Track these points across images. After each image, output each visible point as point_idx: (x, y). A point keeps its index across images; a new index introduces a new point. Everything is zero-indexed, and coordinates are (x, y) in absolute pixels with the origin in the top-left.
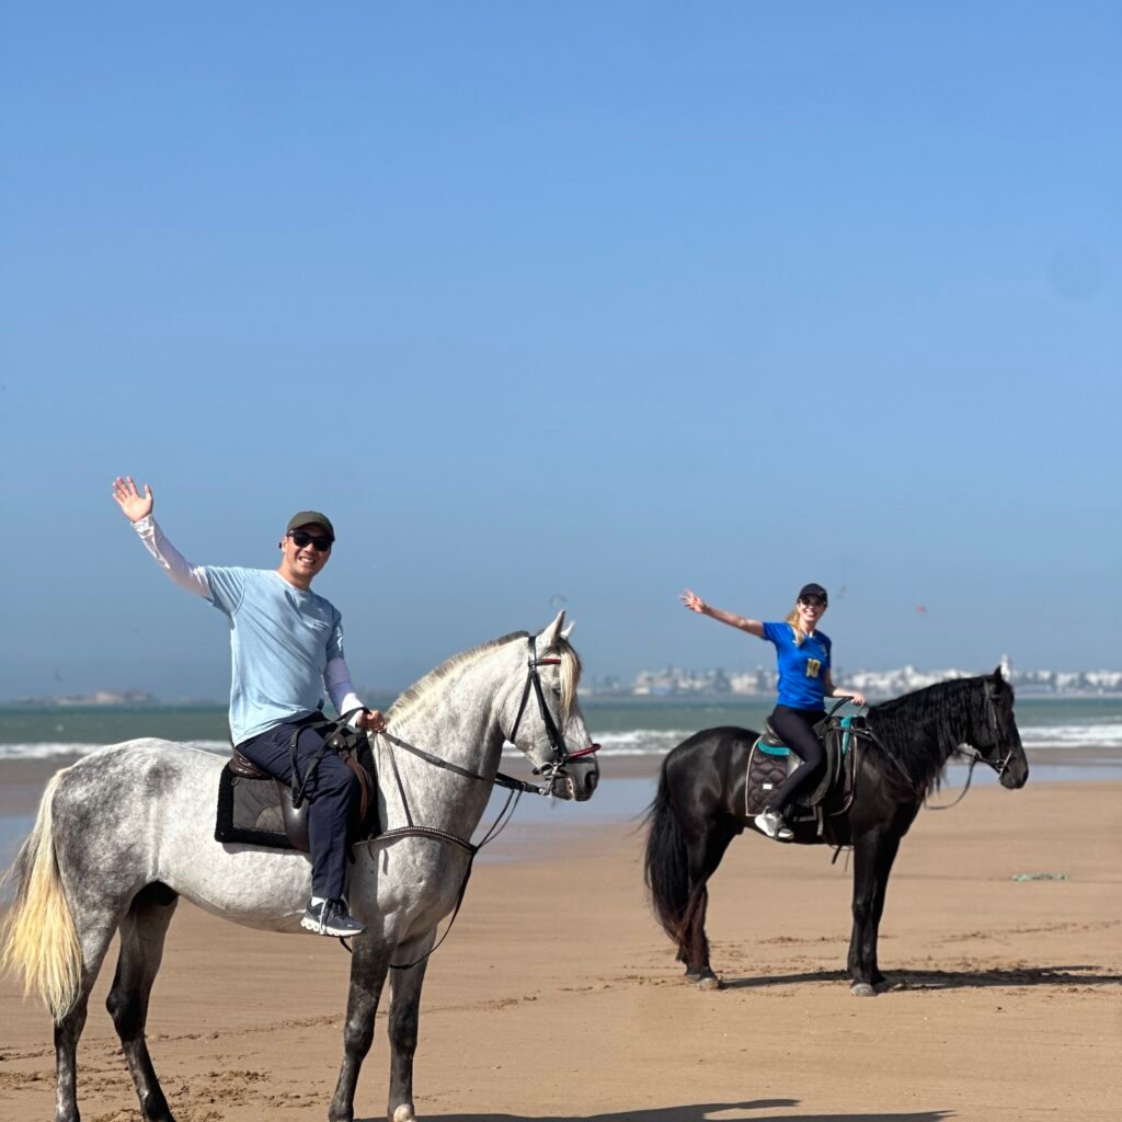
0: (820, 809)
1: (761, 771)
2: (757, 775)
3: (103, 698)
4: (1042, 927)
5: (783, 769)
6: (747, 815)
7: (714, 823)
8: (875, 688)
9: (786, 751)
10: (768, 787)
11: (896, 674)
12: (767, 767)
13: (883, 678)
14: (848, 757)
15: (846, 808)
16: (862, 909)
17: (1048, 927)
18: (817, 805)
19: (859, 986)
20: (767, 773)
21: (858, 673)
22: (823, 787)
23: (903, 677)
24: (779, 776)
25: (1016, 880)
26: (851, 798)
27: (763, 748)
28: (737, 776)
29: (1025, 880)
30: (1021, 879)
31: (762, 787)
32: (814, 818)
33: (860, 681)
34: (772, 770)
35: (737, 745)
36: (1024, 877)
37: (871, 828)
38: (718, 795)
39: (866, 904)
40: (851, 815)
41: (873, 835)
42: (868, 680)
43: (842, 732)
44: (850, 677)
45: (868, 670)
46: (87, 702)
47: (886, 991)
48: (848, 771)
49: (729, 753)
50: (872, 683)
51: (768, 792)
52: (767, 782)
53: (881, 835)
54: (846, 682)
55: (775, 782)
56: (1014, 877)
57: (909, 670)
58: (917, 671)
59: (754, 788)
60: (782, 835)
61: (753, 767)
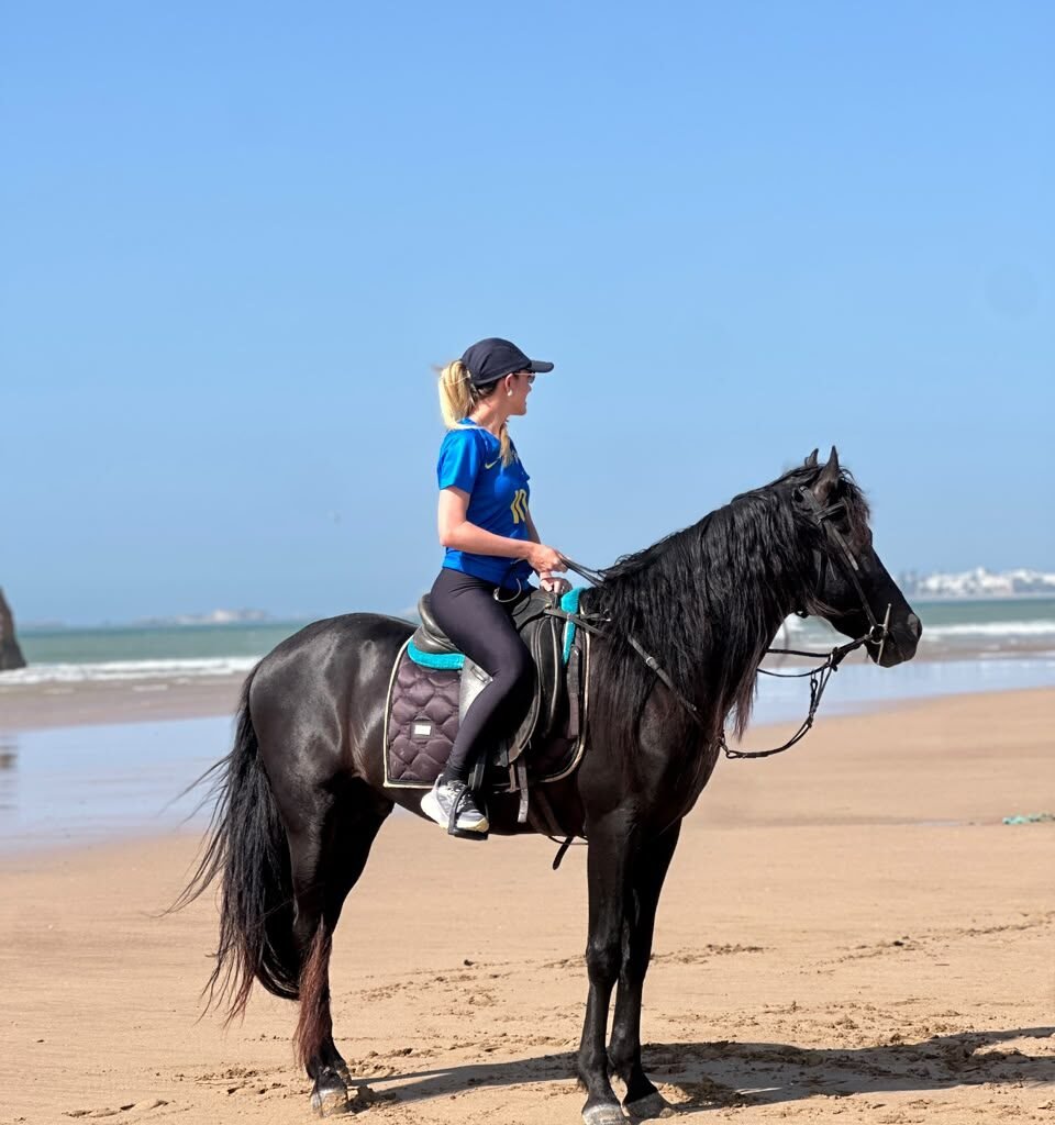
0: (522, 771)
1: (412, 700)
2: (401, 707)
3: (221, 617)
4: (1012, 922)
5: (450, 694)
6: (386, 784)
7: (330, 797)
8: (948, 589)
9: (459, 660)
10: (422, 730)
11: (966, 576)
12: (422, 691)
13: (955, 580)
14: (573, 669)
15: (574, 766)
16: (605, 959)
17: (1021, 921)
18: (515, 763)
19: (596, 1109)
20: (421, 704)
21: (930, 575)
22: (528, 726)
23: (975, 578)
24: (445, 708)
25: (1007, 823)
26: (582, 747)
27: (416, 656)
28: (368, 708)
29: (1020, 823)
30: (1015, 821)
31: (411, 731)
32: (512, 789)
33: (933, 583)
34: (431, 697)
35: (368, 647)
36: (1019, 819)
37: (618, 803)
38: (336, 749)
39: (614, 951)
40: (580, 779)
41: (621, 818)
42: (941, 583)
43: (563, 621)
44: (924, 579)
45: (942, 572)
46: (206, 621)
47: (656, 1116)
48: (573, 695)
49: (354, 666)
50: (945, 585)
51: (423, 741)
52: (422, 721)
53: (638, 818)
54: (921, 585)
55: (438, 721)
56: (1005, 820)
57: (980, 572)
58: (989, 572)
59: (399, 733)
60: (463, 823)
61: (397, 691)
